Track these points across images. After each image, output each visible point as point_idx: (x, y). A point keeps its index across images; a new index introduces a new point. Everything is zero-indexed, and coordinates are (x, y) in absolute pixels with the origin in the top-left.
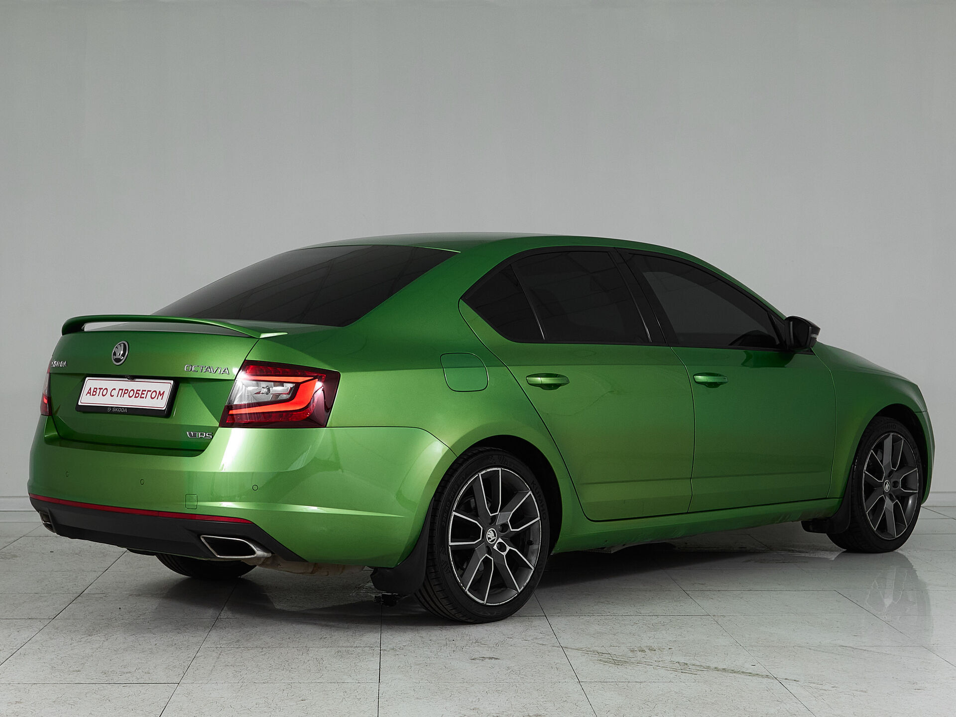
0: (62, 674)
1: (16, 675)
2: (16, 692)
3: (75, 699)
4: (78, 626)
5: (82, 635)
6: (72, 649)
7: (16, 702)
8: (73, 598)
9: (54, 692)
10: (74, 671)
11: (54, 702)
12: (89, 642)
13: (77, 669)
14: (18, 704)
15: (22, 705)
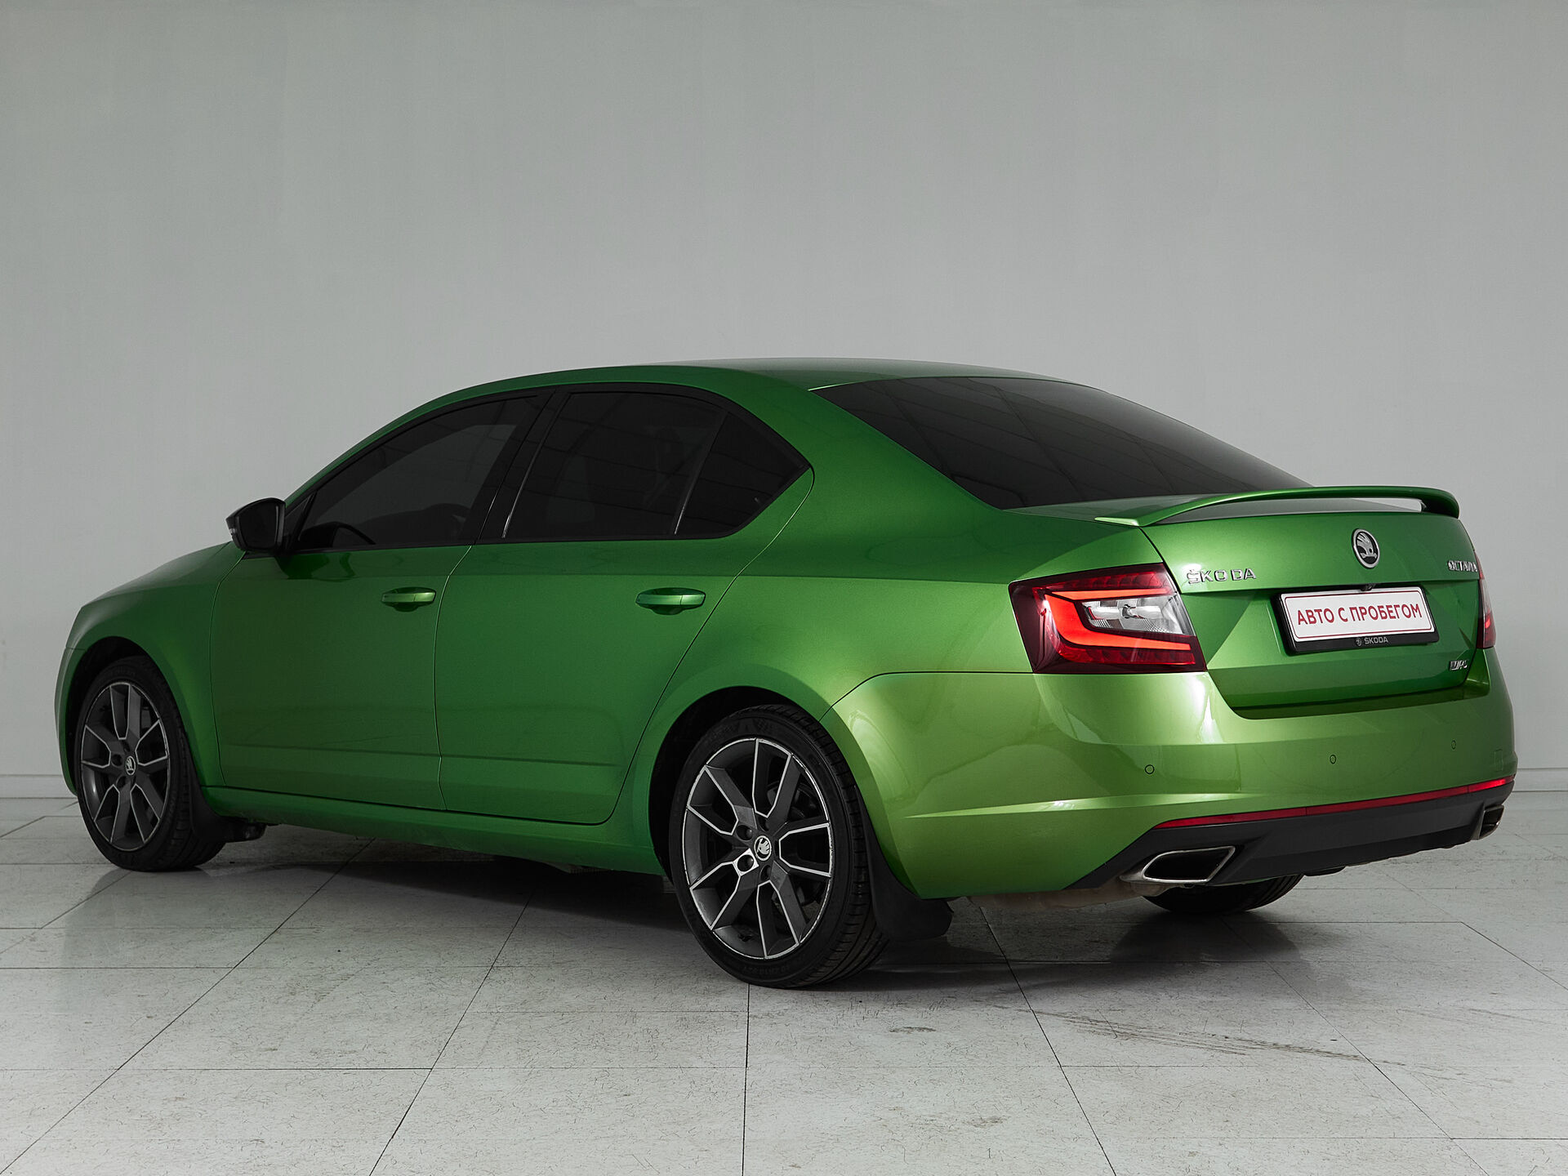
0: (248, 1055)
1: (176, 1056)
2: (176, 1082)
3: (268, 1094)
4: (273, 979)
5: (280, 992)
6: (264, 1015)
7: (177, 1098)
8: (266, 936)
9: (235, 1083)
10: (267, 1050)
11: (235, 1098)
12: (291, 1004)
13: (272, 1047)
14: (178, 1101)
15: (185, 1104)
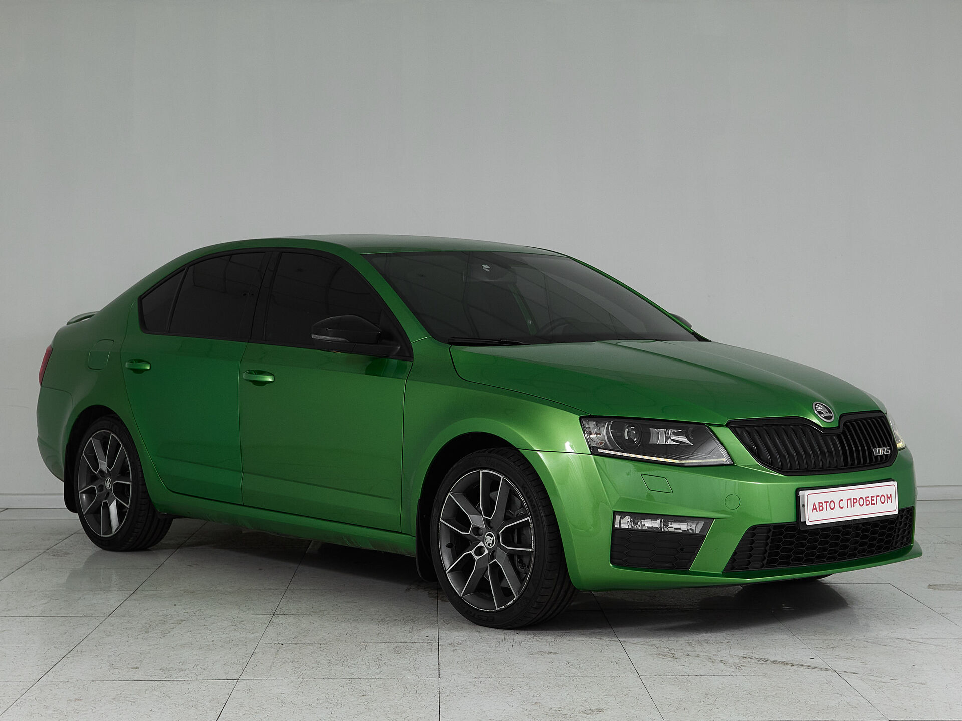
0: (120, 671)
1: (74, 673)
2: (75, 689)
4: (134, 623)
5: (139, 632)
6: (129, 646)
7: (76, 699)
8: (127, 596)
9: (113, 690)
10: (132, 668)
11: (114, 699)
12: (145, 639)
13: (136, 666)
14: (77, 702)
15: (82, 703)
